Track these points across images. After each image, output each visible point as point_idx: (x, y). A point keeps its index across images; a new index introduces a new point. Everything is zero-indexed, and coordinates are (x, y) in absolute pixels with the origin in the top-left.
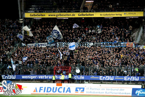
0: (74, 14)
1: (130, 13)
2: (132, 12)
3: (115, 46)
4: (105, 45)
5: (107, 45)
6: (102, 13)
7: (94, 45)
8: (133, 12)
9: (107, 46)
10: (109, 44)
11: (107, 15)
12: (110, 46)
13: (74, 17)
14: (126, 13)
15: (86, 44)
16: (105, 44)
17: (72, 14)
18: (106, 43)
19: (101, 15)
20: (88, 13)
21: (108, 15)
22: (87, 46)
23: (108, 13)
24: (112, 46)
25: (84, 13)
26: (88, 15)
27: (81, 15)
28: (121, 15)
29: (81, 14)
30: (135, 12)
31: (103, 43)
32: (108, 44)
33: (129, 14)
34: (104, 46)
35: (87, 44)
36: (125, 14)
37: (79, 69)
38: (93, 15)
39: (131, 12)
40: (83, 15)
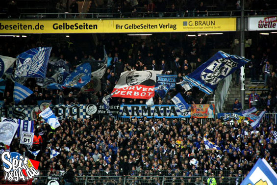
0: (41, 23)
1: (200, 23)
2: (205, 20)
3: (160, 115)
4: (130, 113)
5: (136, 111)
6: (122, 22)
7: (100, 111)
8: (208, 20)
9: (135, 114)
10: (140, 109)
11: (134, 26)
12: (144, 114)
13: (40, 31)
14: (188, 20)
15: (75, 110)
16: (129, 108)
17: (34, 23)
18: (133, 108)
19: (118, 26)
20: (80, 22)
21: (138, 27)
22: (78, 114)
23: (137, 22)
24: (149, 115)
25: (71, 23)
26: (80, 27)
27: (60, 27)
28: (174, 27)
29: (60, 23)
30: (213, 20)
31: (125, 108)
32: (138, 108)
33: (196, 23)
34: (128, 115)
35: (81, 111)
36: (185, 24)
37: (57, 182)
38: (96, 26)
39: (202, 20)
40: (67, 27)
